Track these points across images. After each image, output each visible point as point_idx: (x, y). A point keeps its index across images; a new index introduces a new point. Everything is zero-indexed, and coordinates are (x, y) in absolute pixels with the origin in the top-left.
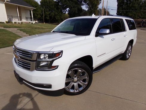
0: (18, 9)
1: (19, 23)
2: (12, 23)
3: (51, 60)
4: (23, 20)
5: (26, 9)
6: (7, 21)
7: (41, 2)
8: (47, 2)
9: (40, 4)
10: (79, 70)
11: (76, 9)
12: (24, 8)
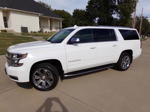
0: (49, 21)
1: (49, 32)
2: (43, 32)
3: (18, 59)
4: (53, 29)
5: (56, 20)
6: (39, 31)
7: (73, 13)
8: (79, 13)
9: (72, 15)
10: (45, 70)
11: (106, 18)
12: (55, 19)
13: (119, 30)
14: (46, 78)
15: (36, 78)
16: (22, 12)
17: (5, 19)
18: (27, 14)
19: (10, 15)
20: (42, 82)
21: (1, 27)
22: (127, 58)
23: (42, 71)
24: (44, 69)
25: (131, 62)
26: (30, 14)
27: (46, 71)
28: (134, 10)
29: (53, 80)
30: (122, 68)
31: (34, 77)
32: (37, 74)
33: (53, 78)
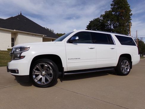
3: (21, 52)
13: (115, 35)
14: (46, 73)
15: (36, 73)
16: (28, 34)
17: (13, 40)
18: (33, 35)
19: (17, 37)
20: (41, 78)
21: (9, 46)
22: (126, 63)
23: (42, 66)
24: (44, 63)
25: (131, 67)
26: (35, 35)
27: (46, 66)
28: (129, 32)
29: (53, 75)
30: (123, 72)
31: (35, 73)
32: (37, 69)
33: (53, 73)
